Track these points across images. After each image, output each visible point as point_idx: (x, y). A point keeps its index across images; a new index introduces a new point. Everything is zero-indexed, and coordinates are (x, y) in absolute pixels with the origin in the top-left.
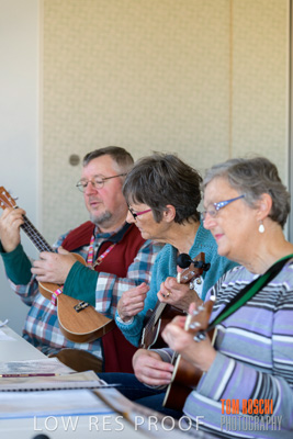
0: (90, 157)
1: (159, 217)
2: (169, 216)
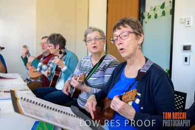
0: (43, 38)
1: (55, 48)
2: (58, 47)
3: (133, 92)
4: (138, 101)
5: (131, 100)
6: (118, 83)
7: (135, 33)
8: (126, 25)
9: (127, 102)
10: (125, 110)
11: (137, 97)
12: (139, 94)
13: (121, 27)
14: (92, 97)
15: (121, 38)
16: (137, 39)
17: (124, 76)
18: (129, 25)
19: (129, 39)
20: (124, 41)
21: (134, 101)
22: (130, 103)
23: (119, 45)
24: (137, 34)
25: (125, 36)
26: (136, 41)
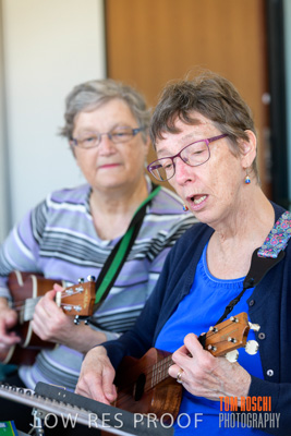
3: (238, 322)
4: (252, 348)
5: (232, 345)
6: (189, 299)
7: (225, 135)
8: (195, 115)
9: (222, 355)
10: (216, 375)
11: (248, 334)
12: (256, 327)
13: (179, 124)
14: (97, 354)
15: (185, 161)
16: (238, 153)
17: (207, 276)
18: (203, 113)
19: (214, 159)
20: (198, 171)
21: (241, 349)
22: (232, 357)
23: (182, 185)
24: (233, 138)
25: (199, 152)
26: (236, 161)
